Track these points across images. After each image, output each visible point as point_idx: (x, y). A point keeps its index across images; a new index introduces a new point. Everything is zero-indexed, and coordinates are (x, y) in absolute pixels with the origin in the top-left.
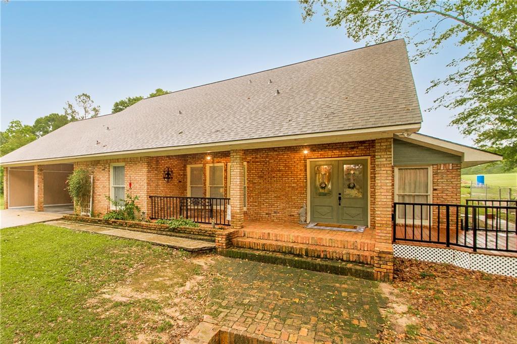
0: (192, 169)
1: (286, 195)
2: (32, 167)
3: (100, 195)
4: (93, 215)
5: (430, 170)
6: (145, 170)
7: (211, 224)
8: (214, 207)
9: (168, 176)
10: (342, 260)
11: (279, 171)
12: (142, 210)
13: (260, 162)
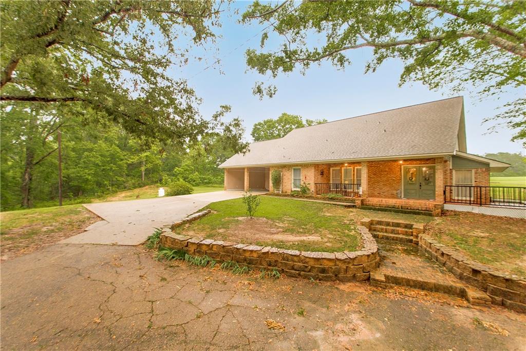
0: (333, 170)
1: (390, 184)
2: (244, 169)
3: (286, 183)
4: (282, 192)
5: (473, 171)
6: (313, 170)
9: (322, 174)
11: (386, 171)
12: (311, 190)
13: (374, 167)
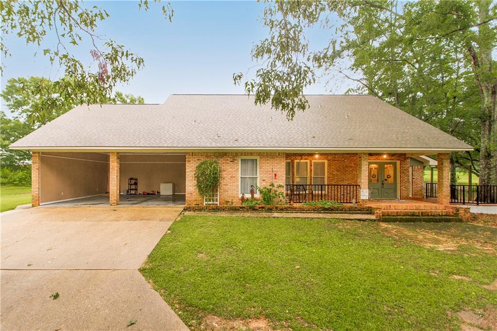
3: (226, 185)
4: (222, 203)
6: (283, 163)
7: (352, 203)
8: (314, 192)
10: (439, 215)
11: (351, 167)
13: (338, 160)
